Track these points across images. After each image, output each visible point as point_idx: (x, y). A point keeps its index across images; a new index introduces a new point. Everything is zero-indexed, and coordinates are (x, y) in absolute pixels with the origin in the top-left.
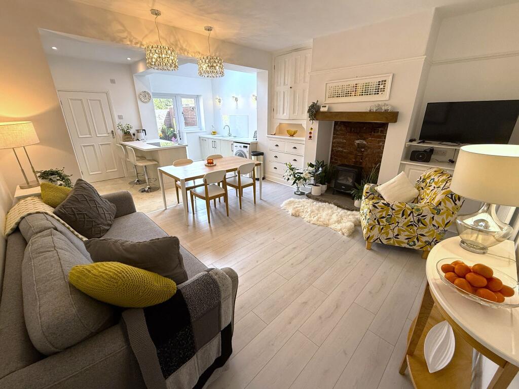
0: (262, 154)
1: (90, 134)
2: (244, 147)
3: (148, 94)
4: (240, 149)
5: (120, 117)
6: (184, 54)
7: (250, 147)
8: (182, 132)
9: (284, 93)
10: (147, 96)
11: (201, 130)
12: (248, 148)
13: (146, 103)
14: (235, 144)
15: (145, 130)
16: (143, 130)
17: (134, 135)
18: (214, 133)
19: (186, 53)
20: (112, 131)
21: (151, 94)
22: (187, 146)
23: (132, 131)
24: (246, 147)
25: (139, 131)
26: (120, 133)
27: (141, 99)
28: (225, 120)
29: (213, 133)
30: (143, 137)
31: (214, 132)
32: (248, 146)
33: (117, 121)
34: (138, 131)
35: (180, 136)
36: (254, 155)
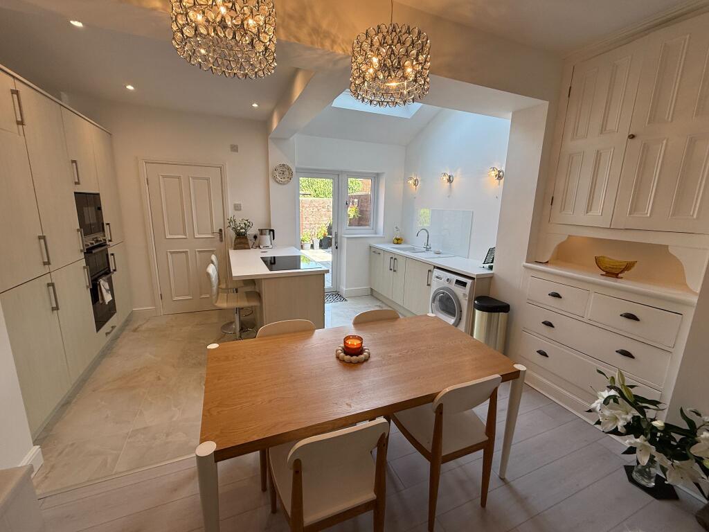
0: (505, 308)
1: (185, 234)
2: (458, 282)
3: (289, 169)
4: (446, 284)
5: (237, 208)
6: (322, 45)
7: (472, 285)
8: (341, 237)
9: (599, 154)
10: (287, 173)
11: (376, 233)
12: (468, 286)
13: (283, 184)
14: (437, 272)
15: (273, 231)
16: (271, 230)
17: (255, 237)
18: (398, 241)
19: (327, 44)
20: (221, 230)
21: (294, 170)
22: (328, 271)
23: (251, 232)
24: (464, 284)
25: (264, 232)
26: (231, 234)
27: (275, 178)
28: (424, 216)
29: (396, 241)
30: (268, 243)
31: (398, 239)
32: (469, 282)
33: (231, 213)
34: (262, 232)
35: (336, 243)
36: (481, 309)
